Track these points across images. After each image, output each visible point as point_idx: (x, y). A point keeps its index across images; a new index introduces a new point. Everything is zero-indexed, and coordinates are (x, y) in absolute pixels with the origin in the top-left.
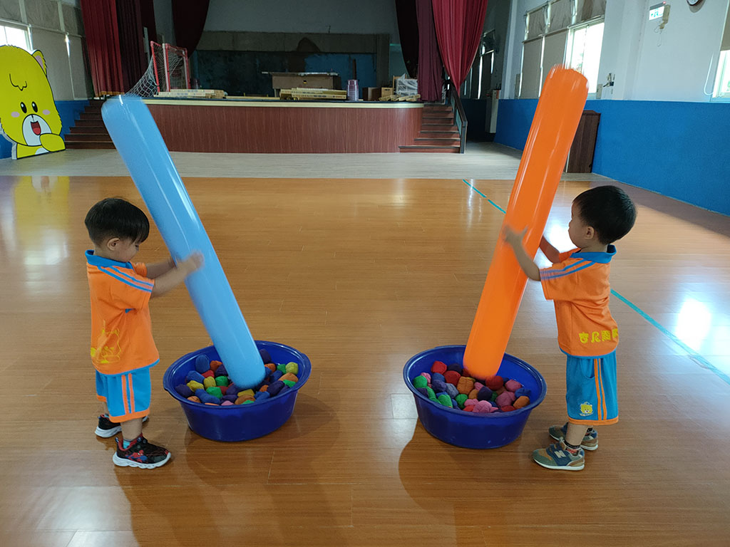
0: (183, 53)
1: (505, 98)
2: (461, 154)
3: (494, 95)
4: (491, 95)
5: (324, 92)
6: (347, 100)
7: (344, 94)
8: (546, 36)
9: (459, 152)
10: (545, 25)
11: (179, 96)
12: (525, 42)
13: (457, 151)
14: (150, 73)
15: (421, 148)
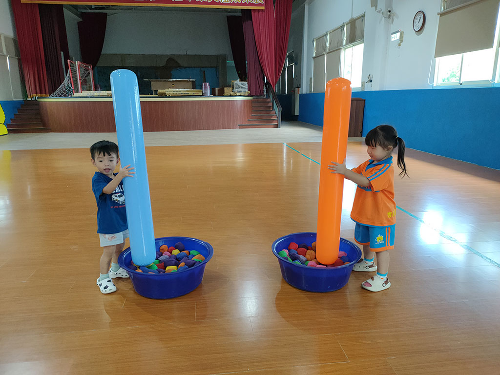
0: (90, 67)
1: (303, 93)
2: (278, 128)
4: (294, 91)
5: (188, 91)
6: (203, 96)
7: (200, 92)
8: (327, 54)
10: (326, 46)
11: (88, 96)
12: (314, 58)
13: (276, 126)
15: (253, 125)
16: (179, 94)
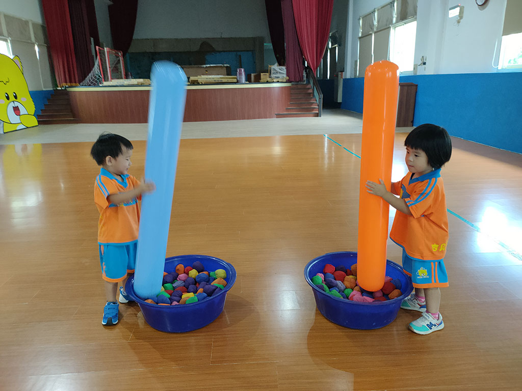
0: (120, 54)
1: (347, 78)
2: (319, 118)
3: (339, 76)
4: (337, 76)
5: (221, 78)
6: (237, 82)
7: (235, 78)
8: (375, 33)
9: (318, 116)
10: (373, 25)
11: (118, 84)
12: (360, 38)
13: (316, 115)
14: (96, 69)
15: (291, 114)
16: (212, 81)
